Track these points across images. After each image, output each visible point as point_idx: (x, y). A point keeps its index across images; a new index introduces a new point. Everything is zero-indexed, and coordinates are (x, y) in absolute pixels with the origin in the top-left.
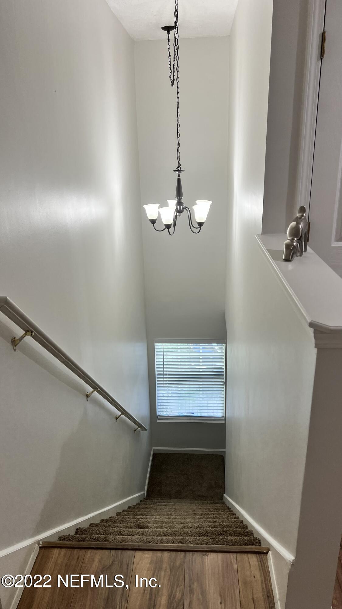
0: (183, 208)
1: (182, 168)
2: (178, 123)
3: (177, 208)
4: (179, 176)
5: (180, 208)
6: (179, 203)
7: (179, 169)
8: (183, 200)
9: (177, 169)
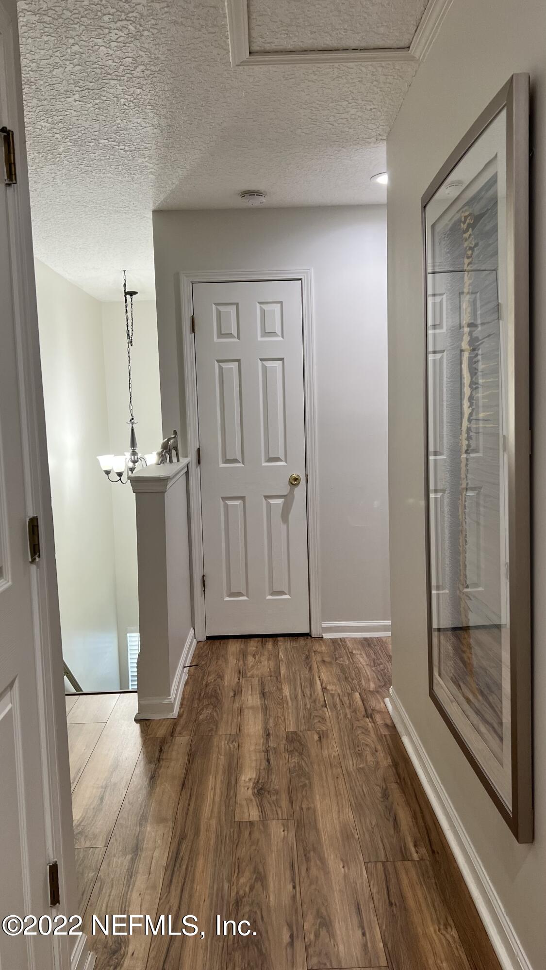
0: (138, 458)
1: (135, 420)
2: (130, 379)
3: (131, 459)
4: (132, 427)
5: (134, 458)
6: (134, 453)
7: (133, 421)
8: (137, 451)
9: (131, 421)
